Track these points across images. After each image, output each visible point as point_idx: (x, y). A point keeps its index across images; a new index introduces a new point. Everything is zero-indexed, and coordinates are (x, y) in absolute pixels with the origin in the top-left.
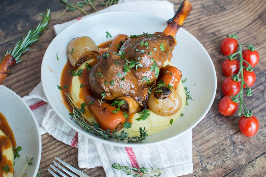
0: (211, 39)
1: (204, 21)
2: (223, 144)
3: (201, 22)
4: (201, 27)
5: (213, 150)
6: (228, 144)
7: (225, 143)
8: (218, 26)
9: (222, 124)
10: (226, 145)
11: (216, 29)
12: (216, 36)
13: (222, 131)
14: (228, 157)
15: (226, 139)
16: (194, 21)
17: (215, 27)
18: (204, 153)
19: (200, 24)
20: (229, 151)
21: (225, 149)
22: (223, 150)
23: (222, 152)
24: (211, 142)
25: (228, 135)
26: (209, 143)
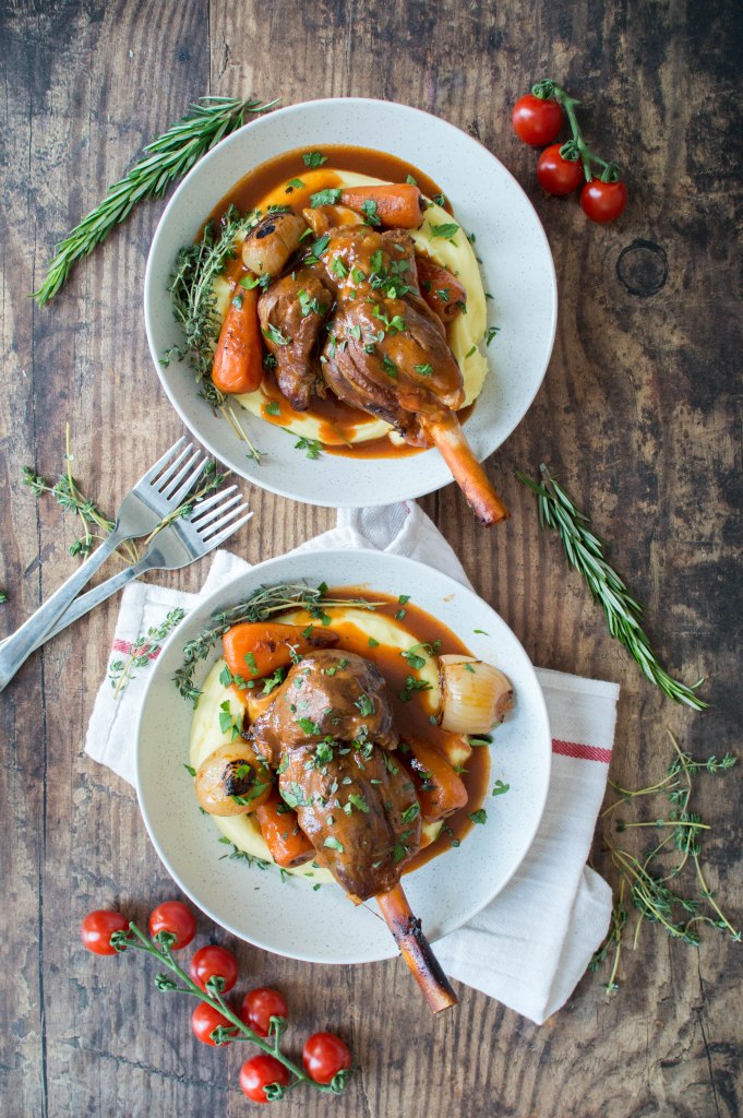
0: (386, 1045)
1: (454, 1072)
2: (109, 857)
3: (454, 1063)
4: (436, 1049)
5: (109, 829)
6: (102, 868)
7: (110, 864)
8: (416, 1096)
9: (152, 892)
10: (104, 863)
11: (410, 1080)
12: (390, 1065)
13: (139, 879)
14: (78, 846)
15: (117, 873)
16: (468, 1046)
17: (417, 1083)
18: (113, 806)
19: (449, 1055)
20: (89, 857)
21: (97, 854)
22: (97, 848)
23: (95, 844)
24: (129, 837)
25: (122, 884)
26: (129, 831)
